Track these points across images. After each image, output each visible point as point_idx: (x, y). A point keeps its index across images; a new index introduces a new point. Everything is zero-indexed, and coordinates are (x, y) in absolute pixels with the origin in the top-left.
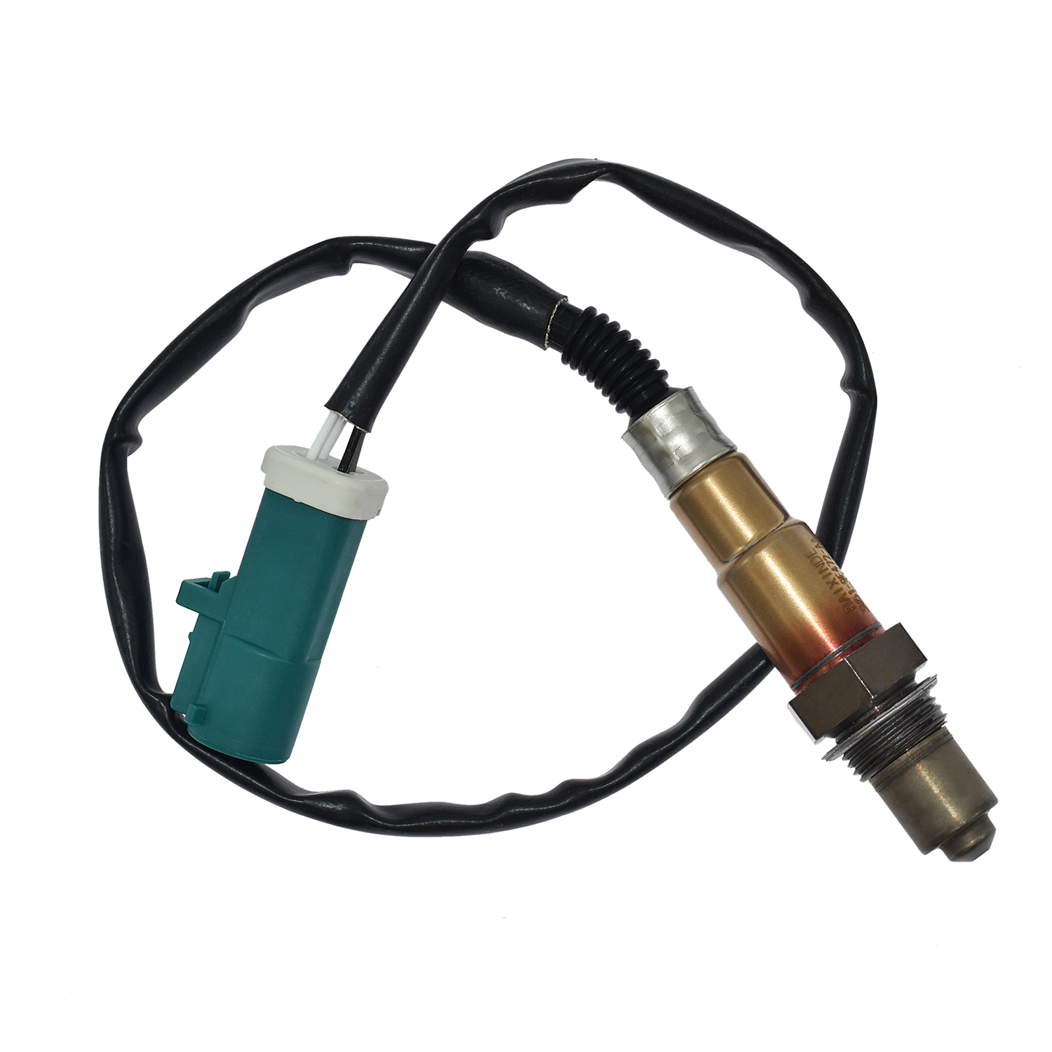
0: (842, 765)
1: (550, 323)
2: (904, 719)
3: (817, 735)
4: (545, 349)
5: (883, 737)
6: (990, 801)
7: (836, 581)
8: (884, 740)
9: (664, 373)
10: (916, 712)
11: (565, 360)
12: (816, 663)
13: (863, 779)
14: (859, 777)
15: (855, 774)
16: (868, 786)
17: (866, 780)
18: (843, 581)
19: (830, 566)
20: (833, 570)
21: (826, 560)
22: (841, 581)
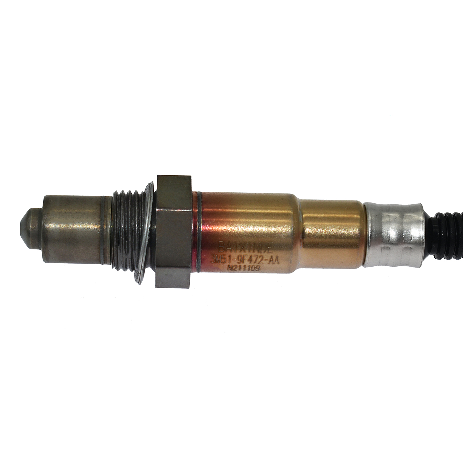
5: (130, 206)
6: (47, 258)
8: (128, 207)
17: (114, 195)
18: (240, 258)
19: (255, 256)
20: (251, 257)
21: (260, 257)
22: (241, 256)
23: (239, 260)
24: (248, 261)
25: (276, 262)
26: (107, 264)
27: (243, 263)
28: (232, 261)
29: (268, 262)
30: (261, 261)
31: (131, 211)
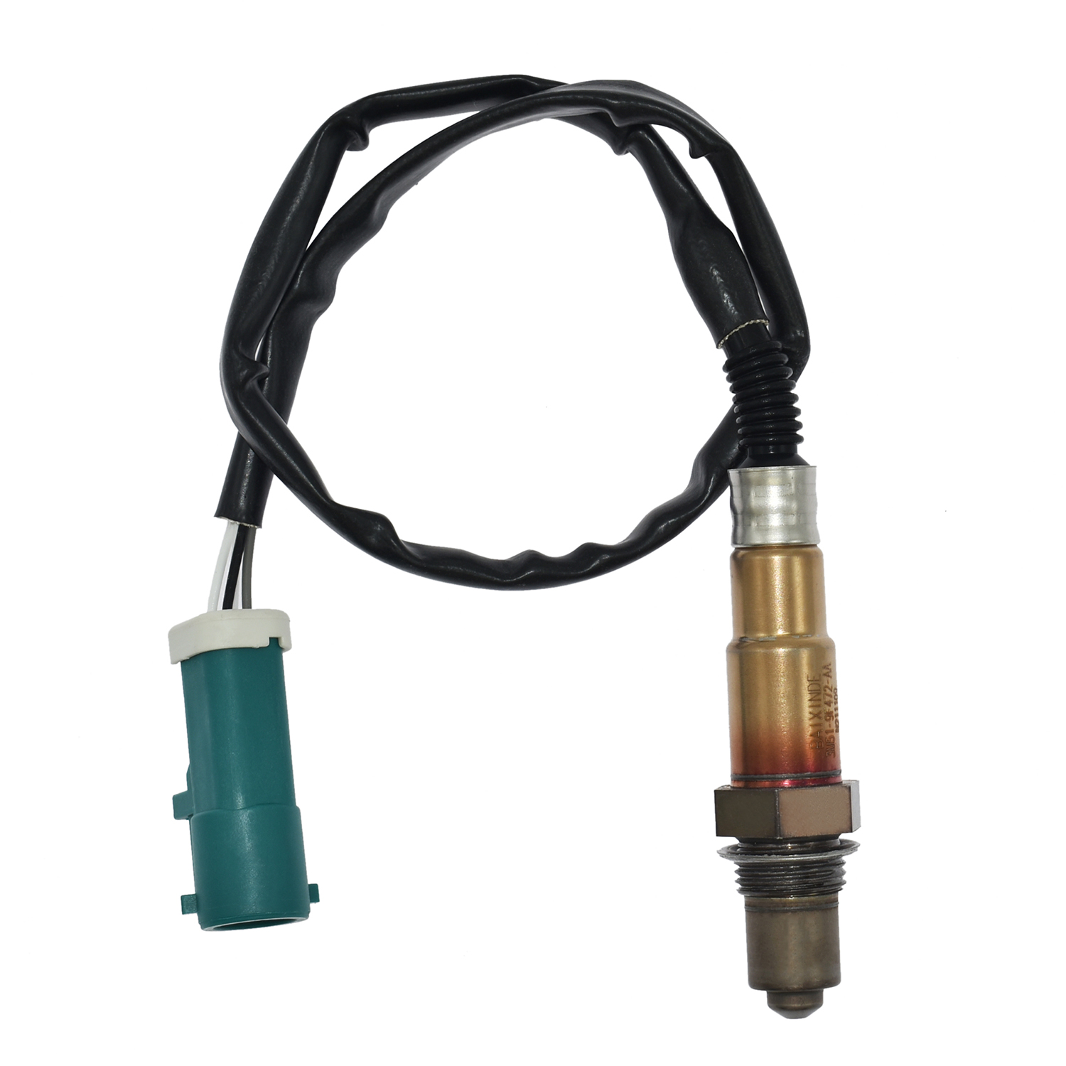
0: (730, 868)
1: (731, 334)
2: (797, 869)
3: (720, 833)
4: (717, 347)
5: (769, 873)
6: (833, 980)
7: (821, 715)
8: (769, 876)
9: (800, 439)
10: (812, 870)
11: (727, 367)
12: (756, 774)
13: (741, 891)
14: (739, 886)
15: (737, 881)
16: (741, 899)
17: (742, 894)
18: (828, 718)
19: (824, 698)
20: (826, 703)
21: (825, 691)
22: (826, 717)
23: (830, 719)
24: (830, 706)
25: (829, 667)
26: (837, 898)
27: (832, 712)
28: (831, 729)
29: (829, 678)
30: (829, 689)
31: (775, 871)
